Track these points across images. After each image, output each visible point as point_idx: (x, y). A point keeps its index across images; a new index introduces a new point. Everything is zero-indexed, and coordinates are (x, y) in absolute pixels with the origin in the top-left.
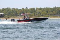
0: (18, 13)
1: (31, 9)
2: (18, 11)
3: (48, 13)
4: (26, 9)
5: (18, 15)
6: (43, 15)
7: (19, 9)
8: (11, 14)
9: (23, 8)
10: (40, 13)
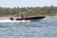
0: (10, 12)
1: (22, 8)
2: (10, 10)
3: (38, 12)
4: (17, 8)
5: (10, 14)
6: (33, 14)
7: (11, 9)
8: (3, 13)
9: (14, 8)
10: (31, 12)
